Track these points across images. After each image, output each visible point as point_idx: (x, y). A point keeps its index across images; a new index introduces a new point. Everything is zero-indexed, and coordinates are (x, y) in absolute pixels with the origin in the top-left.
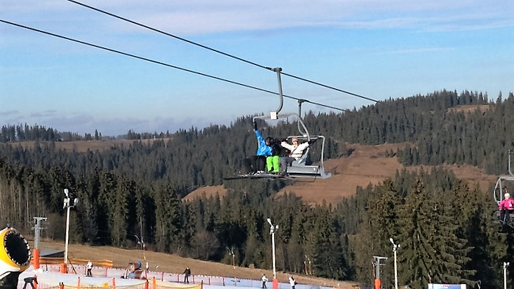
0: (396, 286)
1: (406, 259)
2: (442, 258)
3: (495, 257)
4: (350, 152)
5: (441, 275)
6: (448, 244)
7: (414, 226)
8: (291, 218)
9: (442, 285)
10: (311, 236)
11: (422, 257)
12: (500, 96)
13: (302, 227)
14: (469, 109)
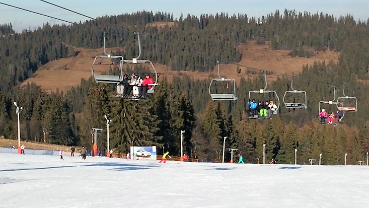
0: (108, 149)
1: (115, 130)
2: (140, 129)
3: (175, 127)
4: (77, 53)
5: (139, 140)
6: (144, 118)
7: (121, 107)
8: (33, 102)
9: (140, 147)
10: (48, 114)
11: (127, 128)
12: (182, 16)
13: (41, 108)
14: (161, 25)
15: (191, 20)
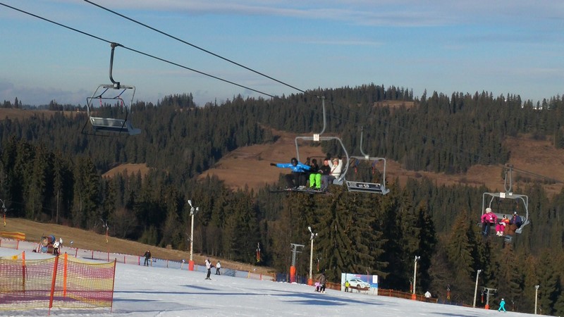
0: (311, 274)
1: (322, 248)
2: (357, 249)
3: (407, 251)
4: (276, 138)
5: (354, 265)
6: (364, 235)
7: (331, 216)
8: (212, 201)
9: (355, 275)
10: (231, 220)
11: (338, 246)
12: (425, 94)
13: (223, 210)
14: (394, 105)
15: (438, 100)
